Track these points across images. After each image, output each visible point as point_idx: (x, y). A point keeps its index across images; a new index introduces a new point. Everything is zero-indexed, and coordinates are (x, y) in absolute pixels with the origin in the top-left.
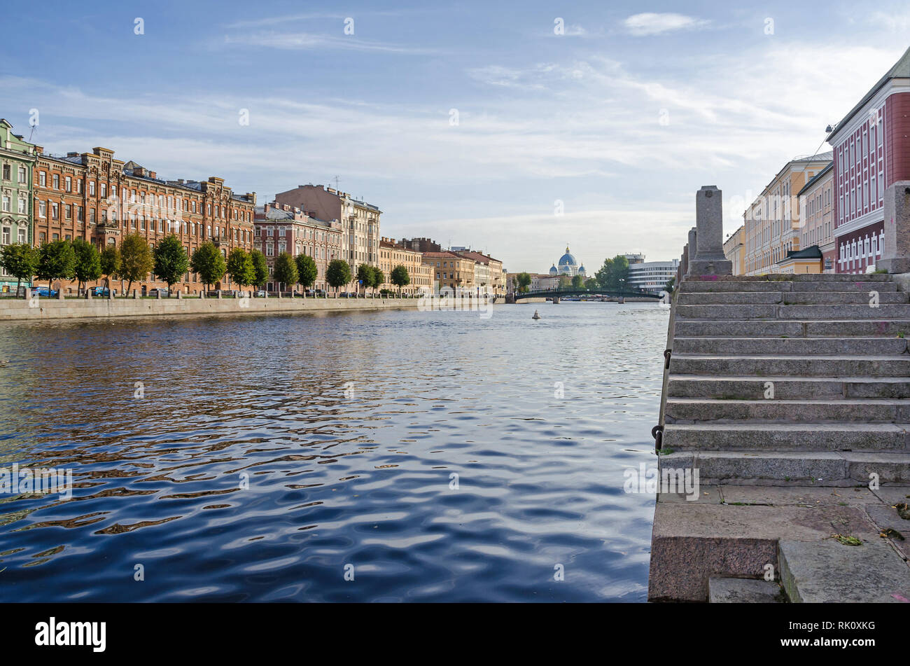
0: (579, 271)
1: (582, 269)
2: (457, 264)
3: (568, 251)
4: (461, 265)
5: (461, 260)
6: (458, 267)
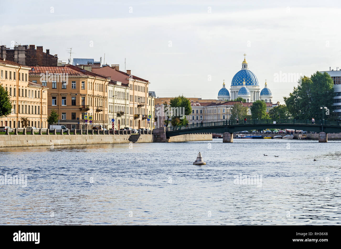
0: (261, 94)
1: (265, 92)
2: (81, 84)
3: (245, 65)
4: (88, 86)
5: (87, 78)
6: (84, 88)
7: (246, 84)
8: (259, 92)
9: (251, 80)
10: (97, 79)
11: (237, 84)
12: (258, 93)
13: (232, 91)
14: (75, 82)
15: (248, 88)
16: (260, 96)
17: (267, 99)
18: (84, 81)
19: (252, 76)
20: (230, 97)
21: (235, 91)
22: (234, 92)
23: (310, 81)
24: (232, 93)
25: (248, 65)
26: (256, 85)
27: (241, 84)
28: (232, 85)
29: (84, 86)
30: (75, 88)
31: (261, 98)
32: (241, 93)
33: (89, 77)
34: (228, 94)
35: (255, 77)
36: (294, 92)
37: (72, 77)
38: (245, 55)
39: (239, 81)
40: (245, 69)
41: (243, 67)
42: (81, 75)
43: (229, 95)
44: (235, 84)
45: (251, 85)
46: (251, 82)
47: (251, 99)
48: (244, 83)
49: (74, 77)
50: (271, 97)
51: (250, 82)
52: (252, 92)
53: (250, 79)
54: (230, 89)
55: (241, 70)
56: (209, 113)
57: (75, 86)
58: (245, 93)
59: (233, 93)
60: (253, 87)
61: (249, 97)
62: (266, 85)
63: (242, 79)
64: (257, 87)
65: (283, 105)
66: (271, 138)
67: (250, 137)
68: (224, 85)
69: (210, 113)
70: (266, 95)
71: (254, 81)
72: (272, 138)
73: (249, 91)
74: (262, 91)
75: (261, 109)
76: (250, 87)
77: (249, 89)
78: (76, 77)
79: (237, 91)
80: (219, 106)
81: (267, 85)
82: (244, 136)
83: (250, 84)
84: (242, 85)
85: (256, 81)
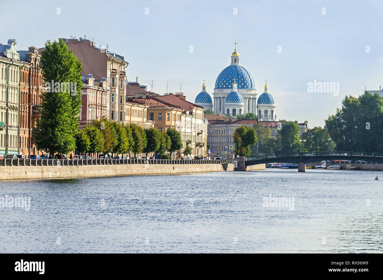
0: (259, 101)
1: (265, 99)
3: (235, 59)
5: (172, 110)
6: (169, 119)
7: (238, 88)
8: (256, 99)
9: (245, 82)
10: (178, 111)
11: (224, 86)
12: (254, 100)
13: (217, 96)
14: (161, 114)
15: (240, 93)
16: (256, 106)
17: (267, 109)
18: (169, 113)
19: (246, 75)
20: (213, 105)
21: (220, 96)
22: (220, 98)
23: (357, 102)
24: (216, 99)
25: (239, 58)
26: (252, 88)
27: (230, 86)
28: (216, 88)
29: (169, 118)
30: (161, 119)
31: (259, 108)
32: (230, 99)
33: (174, 109)
34: (209, 101)
35: (250, 76)
36: (337, 114)
37: (159, 109)
38: (236, 44)
39: (227, 81)
40: (236, 64)
41: (232, 62)
42: (167, 107)
43: (212, 103)
44: (221, 86)
45: (245, 88)
46: (245, 84)
47: (244, 109)
48: (235, 85)
49: (161, 109)
50: (274, 107)
51: (243, 84)
52: (245, 98)
53: (243, 79)
54: (213, 94)
55: (229, 65)
56: (214, 133)
57: (161, 118)
58: (236, 100)
59: (218, 99)
60: (247, 90)
61: (241, 106)
62: (266, 89)
63: (232, 79)
64: (253, 91)
65: (319, 128)
66: (311, 168)
67: (286, 166)
68: (204, 88)
69: (216, 133)
70: (266, 103)
71: (249, 82)
72: (313, 168)
73: (242, 98)
74: (259, 98)
75: (293, 133)
76: (244, 91)
77: (242, 94)
78: (163, 109)
79: (224, 98)
80: (229, 125)
81: (268, 89)
82: (279, 166)
83: (243, 87)
84: (232, 88)
85: (252, 82)
